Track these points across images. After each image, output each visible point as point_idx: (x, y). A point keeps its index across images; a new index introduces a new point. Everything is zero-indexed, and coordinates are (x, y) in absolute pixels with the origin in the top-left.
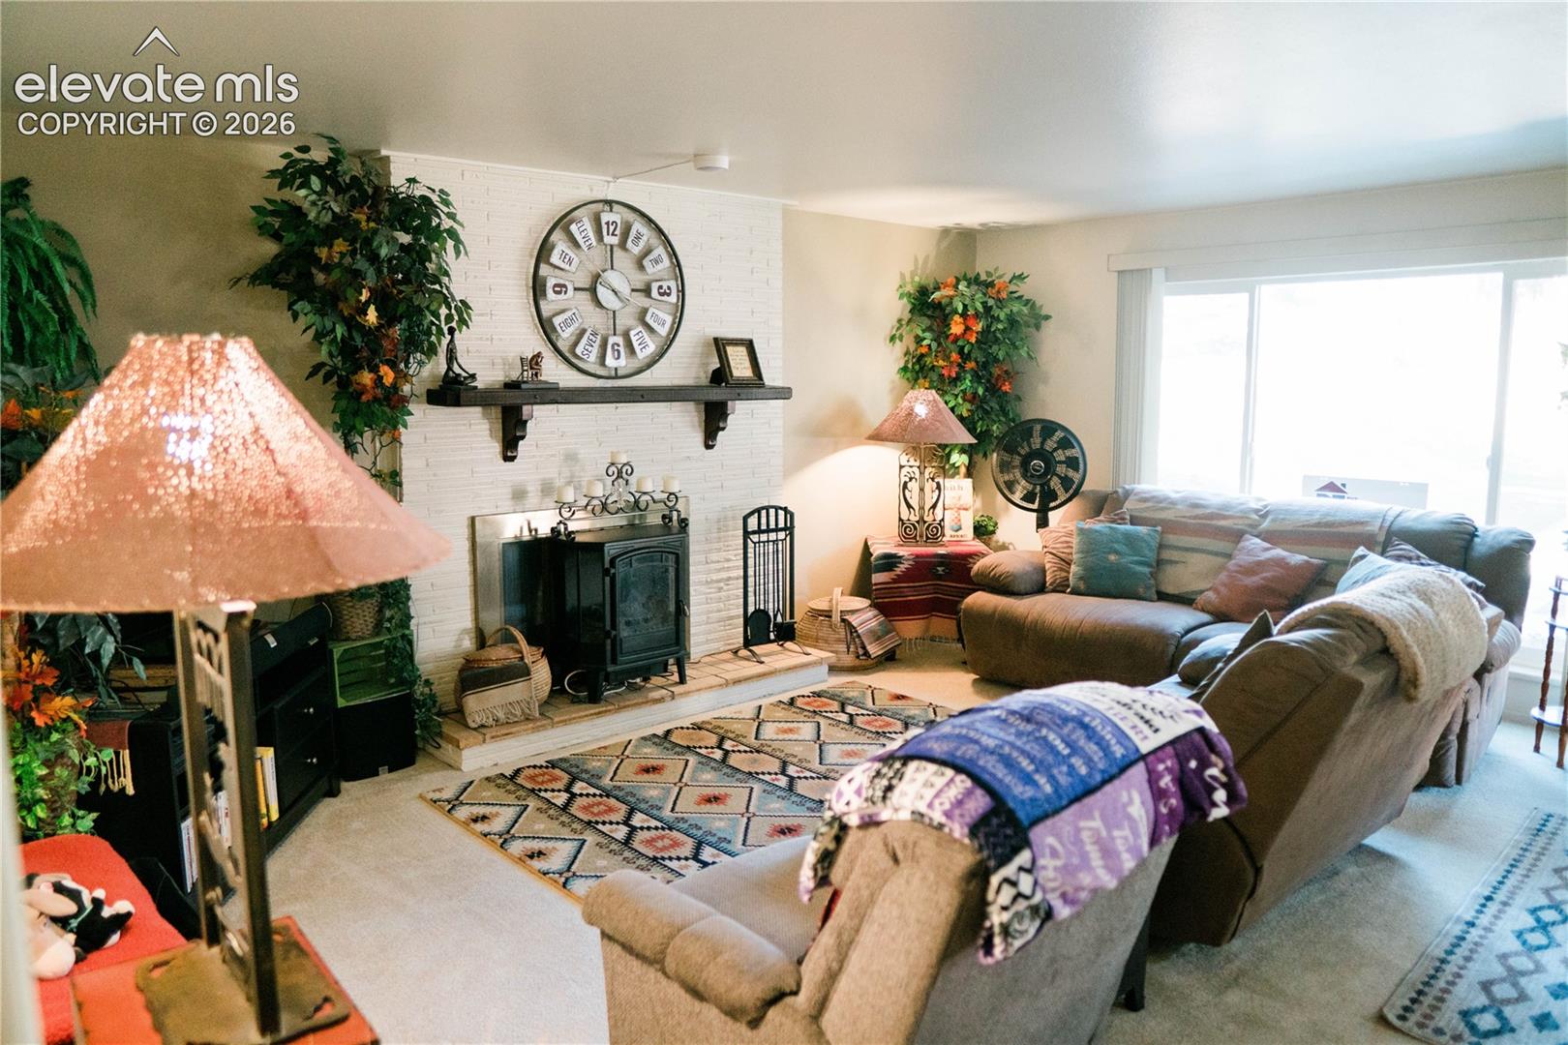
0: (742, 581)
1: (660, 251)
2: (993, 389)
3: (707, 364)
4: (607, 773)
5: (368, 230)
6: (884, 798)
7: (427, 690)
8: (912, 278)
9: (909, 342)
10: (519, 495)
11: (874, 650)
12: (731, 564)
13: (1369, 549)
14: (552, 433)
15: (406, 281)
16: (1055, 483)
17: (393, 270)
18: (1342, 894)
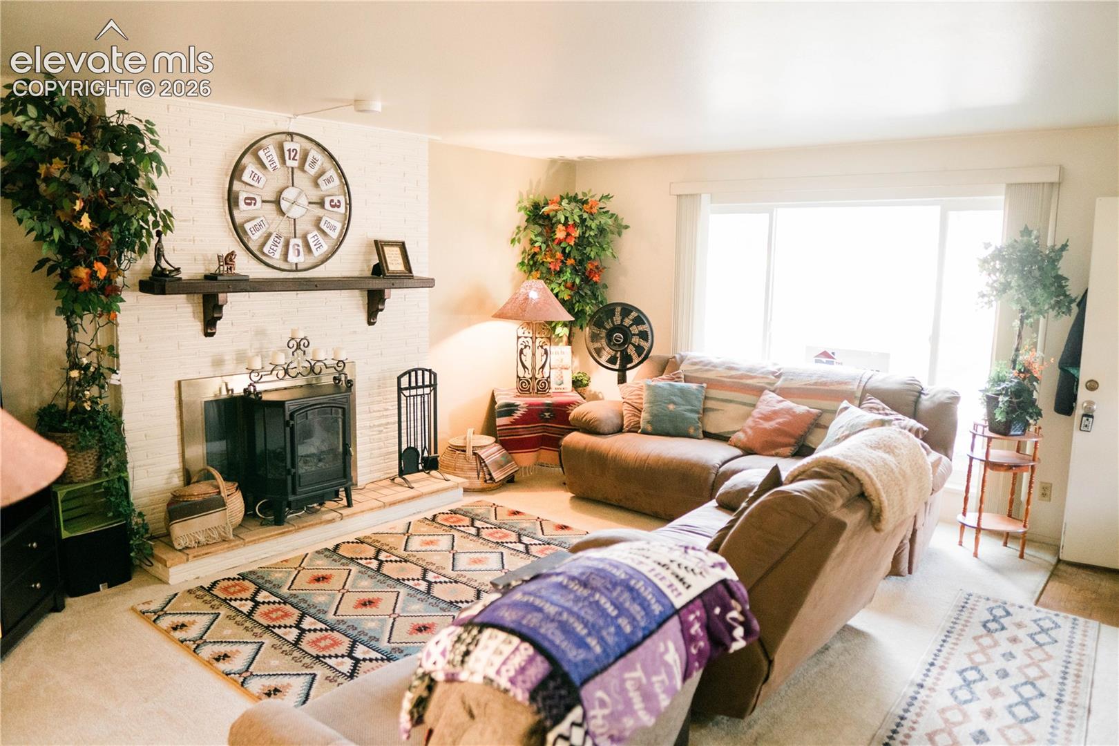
0: (397, 425)
1: (332, 173)
2: (586, 279)
3: (369, 261)
4: (285, 582)
5: (82, 151)
6: (463, 662)
7: (140, 520)
8: (528, 196)
9: (525, 243)
10: (218, 362)
11: (498, 476)
12: (388, 413)
13: (850, 402)
14: (244, 314)
15: (116, 194)
16: (631, 351)
17: (106, 185)
18: (831, 665)
